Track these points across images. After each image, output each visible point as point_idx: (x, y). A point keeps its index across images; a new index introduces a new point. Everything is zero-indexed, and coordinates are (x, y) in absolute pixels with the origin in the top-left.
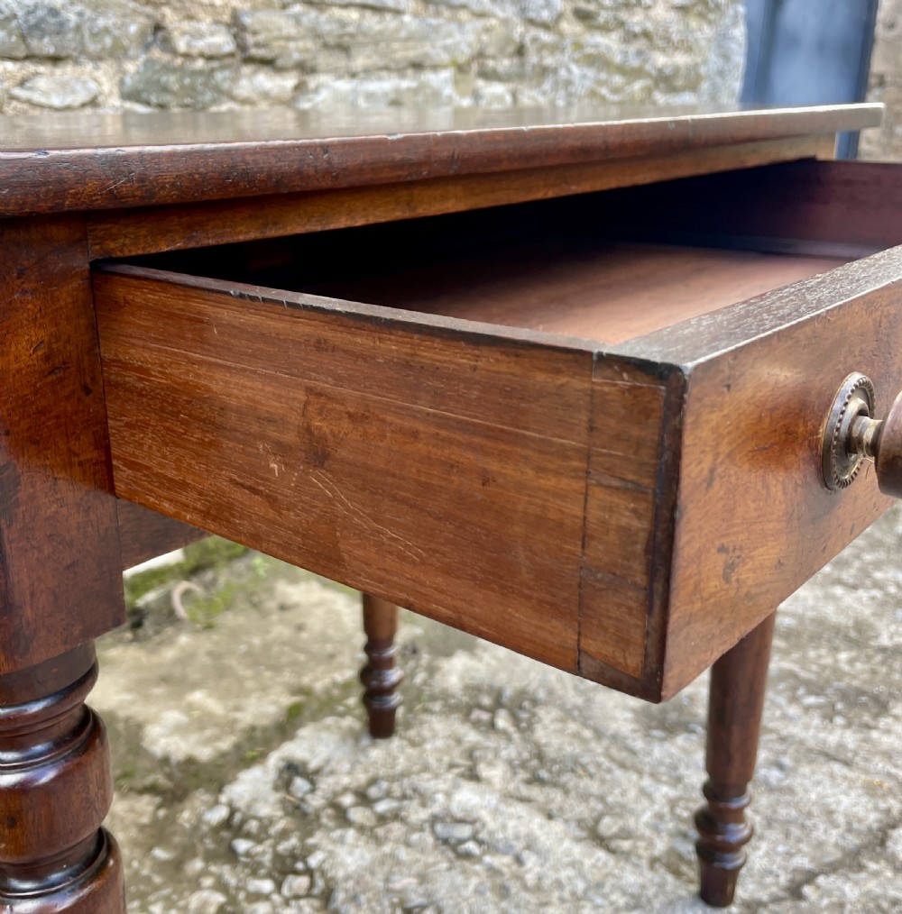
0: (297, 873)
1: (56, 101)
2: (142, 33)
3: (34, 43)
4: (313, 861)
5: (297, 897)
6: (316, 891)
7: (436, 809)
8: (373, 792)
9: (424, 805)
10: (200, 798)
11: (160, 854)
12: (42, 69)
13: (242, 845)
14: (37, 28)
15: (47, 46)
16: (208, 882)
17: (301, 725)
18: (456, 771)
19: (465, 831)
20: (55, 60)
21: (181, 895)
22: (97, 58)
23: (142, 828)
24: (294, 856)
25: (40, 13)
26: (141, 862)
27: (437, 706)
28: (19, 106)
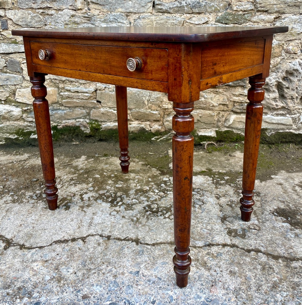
0: (164, 192)
1: (196, 23)
2: (225, 6)
3: (194, 10)
4: (168, 193)
5: (159, 195)
6: (162, 196)
7: (202, 198)
8: (196, 190)
9: (200, 196)
10: (168, 176)
11: (150, 179)
12: (195, 16)
13: (163, 185)
14: (194, 7)
15: (197, 10)
16: (150, 186)
17: (201, 175)
18: (217, 196)
19: (201, 203)
20: (199, 13)
21: (144, 185)
22: (210, 13)
23: (153, 175)
24: (167, 191)
25: (195, 3)
26: (145, 179)
27: (232, 185)
28: (187, 24)
